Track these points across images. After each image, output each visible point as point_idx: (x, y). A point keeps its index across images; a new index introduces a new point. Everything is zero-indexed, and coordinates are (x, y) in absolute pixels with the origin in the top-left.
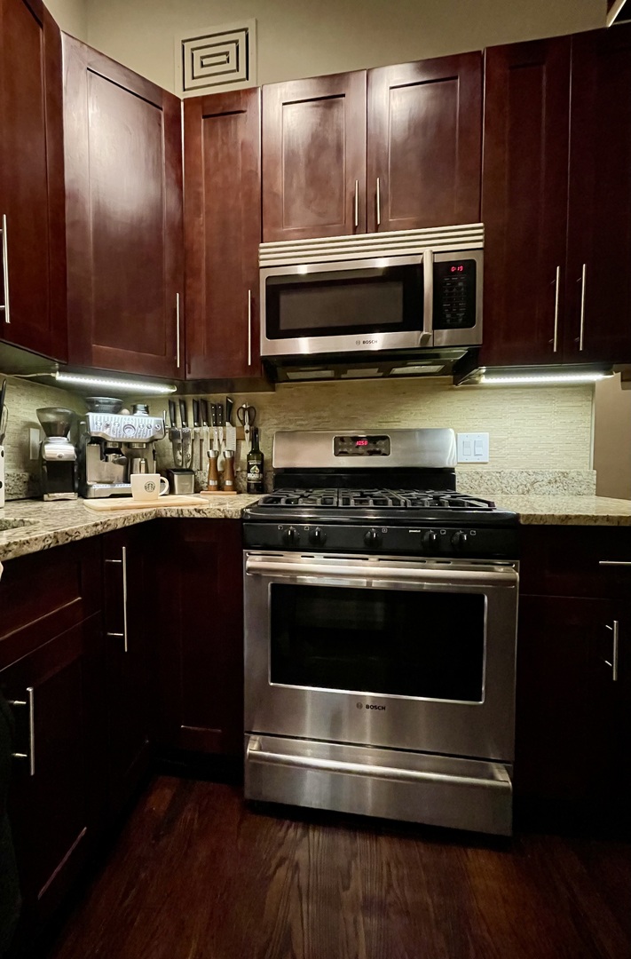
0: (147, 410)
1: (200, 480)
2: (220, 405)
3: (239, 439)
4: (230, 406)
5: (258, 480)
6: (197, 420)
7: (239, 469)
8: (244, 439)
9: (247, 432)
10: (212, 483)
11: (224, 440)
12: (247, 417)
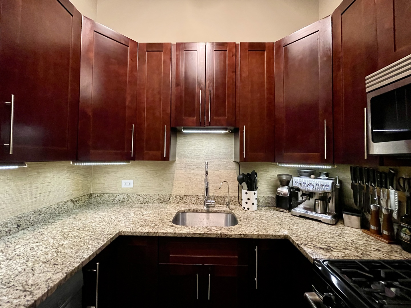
0: (327, 175)
2: (383, 173)
5: (409, 241)
10: (373, 228)
12: (406, 185)
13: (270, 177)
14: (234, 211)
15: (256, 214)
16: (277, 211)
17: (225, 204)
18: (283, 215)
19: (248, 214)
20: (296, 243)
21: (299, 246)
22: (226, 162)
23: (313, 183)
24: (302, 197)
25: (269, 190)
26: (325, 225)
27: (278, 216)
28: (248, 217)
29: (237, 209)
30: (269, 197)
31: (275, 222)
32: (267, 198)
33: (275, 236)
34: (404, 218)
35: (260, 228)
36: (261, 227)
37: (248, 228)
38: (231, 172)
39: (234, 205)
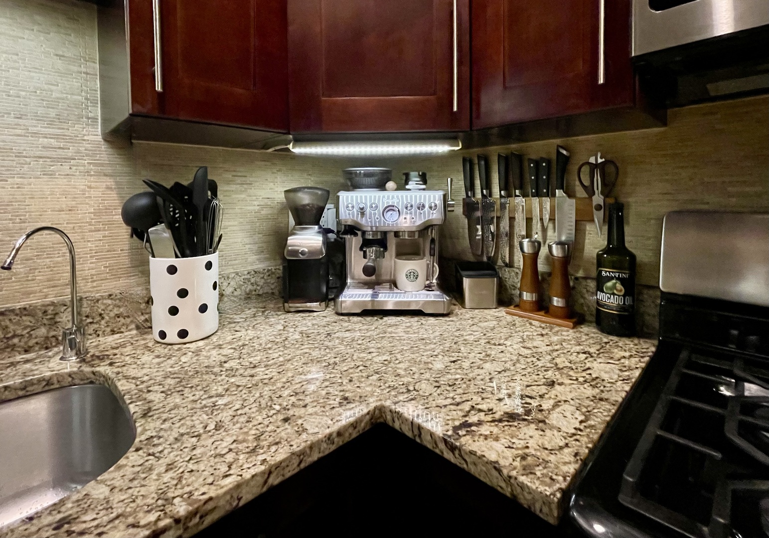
0: (424, 179)
1: (509, 283)
2: (543, 160)
3: (582, 219)
4: (564, 162)
5: (622, 308)
6: (505, 186)
7: (580, 274)
8: (592, 221)
9: (599, 208)
10: (527, 296)
11: (552, 219)
12: (598, 179)
13: (256, 203)
14: (111, 364)
15: (220, 347)
16: (290, 315)
17: (58, 343)
18: (314, 322)
19: (184, 359)
20: (432, 434)
21: (453, 448)
22: (56, 137)
23: (398, 203)
24: (365, 252)
25: (255, 247)
26: (432, 320)
27: (301, 333)
28: (186, 372)
29: (128, 349)
30: (256, 272)
31: (303, 360)
32: (248, 276)
33: (339, 434)
34: (605, 256)
35: (260, 418)
36: (260, 409)
37: (198, 452)
38: (90, 187)
39: (113, 332)
